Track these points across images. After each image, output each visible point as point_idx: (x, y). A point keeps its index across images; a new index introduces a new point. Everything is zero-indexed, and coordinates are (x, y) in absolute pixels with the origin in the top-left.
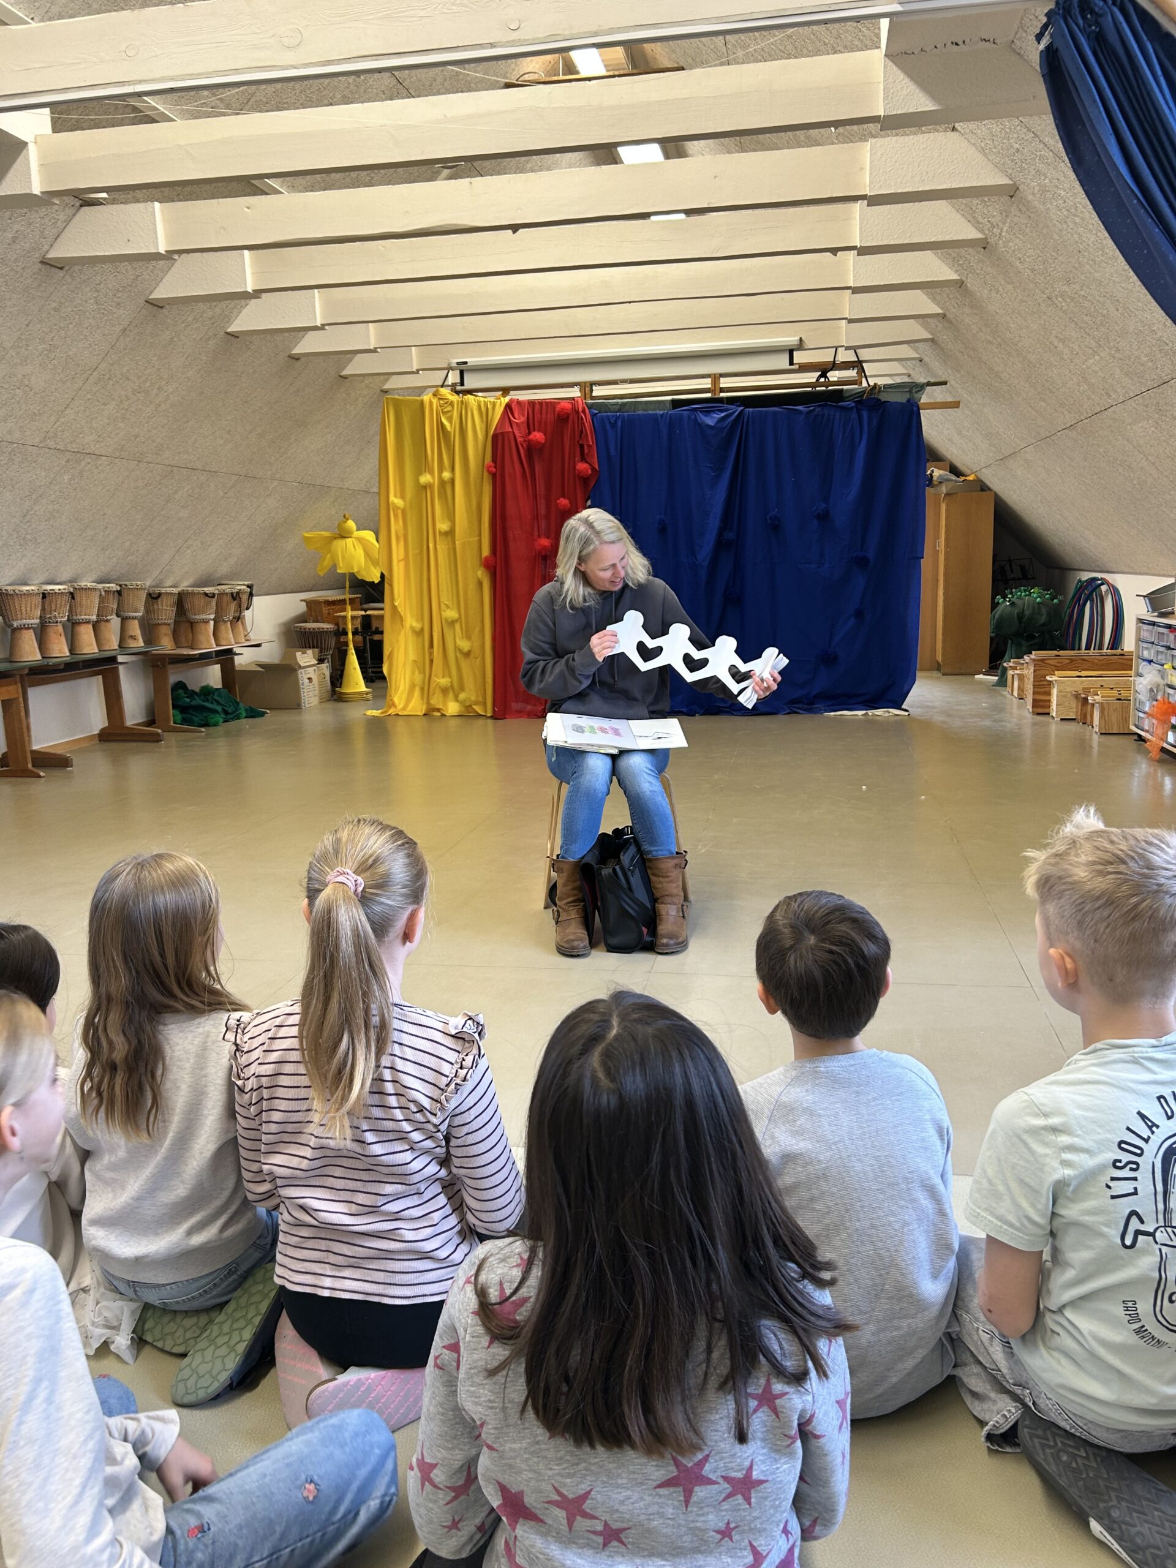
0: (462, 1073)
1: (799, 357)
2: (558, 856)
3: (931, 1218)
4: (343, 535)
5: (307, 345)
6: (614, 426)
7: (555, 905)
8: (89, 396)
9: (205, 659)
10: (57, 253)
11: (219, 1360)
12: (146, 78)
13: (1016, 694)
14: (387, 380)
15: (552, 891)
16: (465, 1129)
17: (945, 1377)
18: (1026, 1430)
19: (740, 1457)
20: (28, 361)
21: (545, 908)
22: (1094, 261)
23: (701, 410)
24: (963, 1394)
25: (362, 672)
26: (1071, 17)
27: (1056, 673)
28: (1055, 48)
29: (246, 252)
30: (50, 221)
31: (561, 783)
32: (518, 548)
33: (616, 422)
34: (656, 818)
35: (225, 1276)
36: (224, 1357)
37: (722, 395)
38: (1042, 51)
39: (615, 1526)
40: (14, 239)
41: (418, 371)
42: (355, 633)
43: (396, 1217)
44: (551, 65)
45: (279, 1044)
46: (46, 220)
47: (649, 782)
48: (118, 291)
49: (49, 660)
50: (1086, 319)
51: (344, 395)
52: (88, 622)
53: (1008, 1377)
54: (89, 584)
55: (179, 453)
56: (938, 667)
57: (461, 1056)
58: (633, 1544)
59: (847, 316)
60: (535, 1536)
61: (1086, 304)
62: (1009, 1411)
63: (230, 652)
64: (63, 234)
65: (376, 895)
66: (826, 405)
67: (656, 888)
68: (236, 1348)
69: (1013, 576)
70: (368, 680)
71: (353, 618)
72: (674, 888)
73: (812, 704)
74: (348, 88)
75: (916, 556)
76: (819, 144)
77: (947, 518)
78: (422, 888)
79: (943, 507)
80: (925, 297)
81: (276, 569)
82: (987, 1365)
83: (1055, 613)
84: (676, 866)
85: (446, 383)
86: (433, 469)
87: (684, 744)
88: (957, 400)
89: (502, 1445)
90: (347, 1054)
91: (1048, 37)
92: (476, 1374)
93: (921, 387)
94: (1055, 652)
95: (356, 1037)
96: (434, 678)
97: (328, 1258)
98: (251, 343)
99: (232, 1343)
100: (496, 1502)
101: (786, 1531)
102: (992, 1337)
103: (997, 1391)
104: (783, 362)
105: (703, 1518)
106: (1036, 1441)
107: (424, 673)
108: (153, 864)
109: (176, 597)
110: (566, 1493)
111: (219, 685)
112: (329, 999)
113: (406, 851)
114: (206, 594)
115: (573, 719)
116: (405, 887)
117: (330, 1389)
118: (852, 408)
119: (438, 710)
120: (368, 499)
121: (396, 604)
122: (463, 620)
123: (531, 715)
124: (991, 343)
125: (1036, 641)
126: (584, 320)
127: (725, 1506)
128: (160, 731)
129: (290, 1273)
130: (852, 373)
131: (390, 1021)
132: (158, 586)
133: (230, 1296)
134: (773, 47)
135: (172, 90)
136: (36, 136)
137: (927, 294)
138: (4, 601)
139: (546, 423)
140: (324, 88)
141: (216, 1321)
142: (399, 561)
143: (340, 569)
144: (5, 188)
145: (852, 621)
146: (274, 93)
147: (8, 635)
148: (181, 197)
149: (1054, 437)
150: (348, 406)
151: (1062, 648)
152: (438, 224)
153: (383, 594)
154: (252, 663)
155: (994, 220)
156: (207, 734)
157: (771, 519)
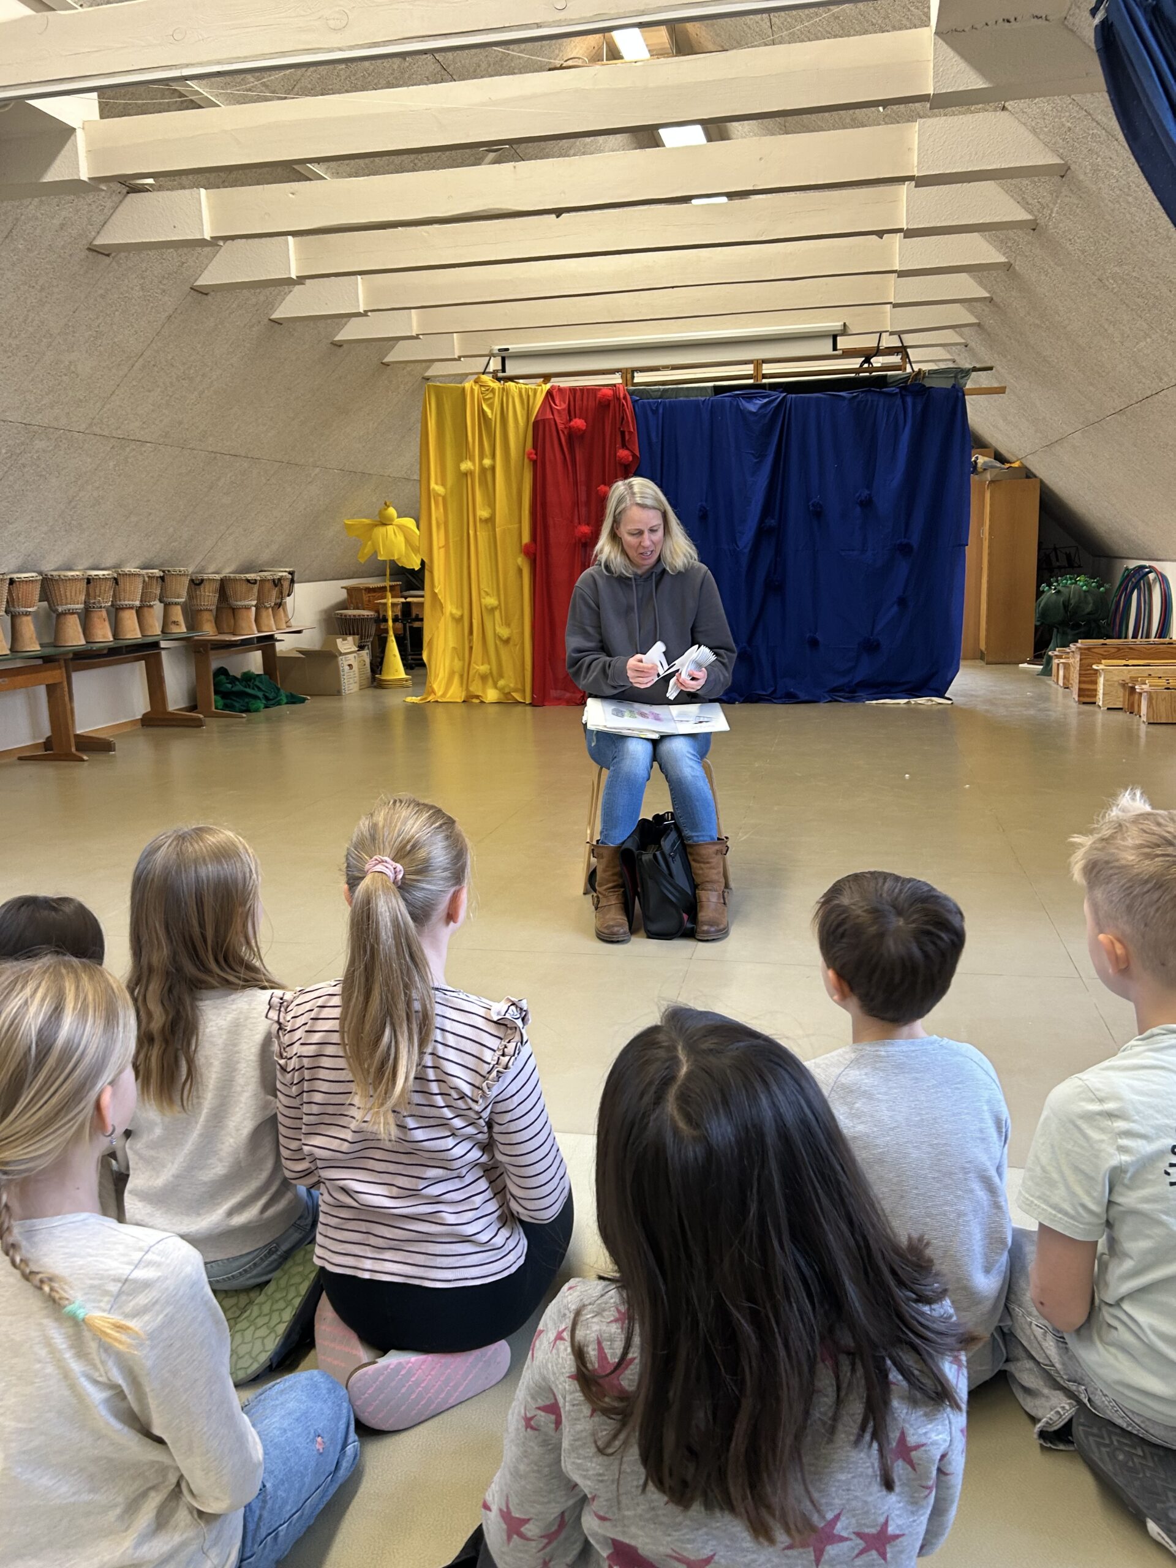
1: (843, 343)
2: (598, 841)
3: (986, 1209)
4: (384, 522)
5: (350, 332)
6: (655, 412)
7: (595, 891)
8: (134, 383)
9: (247, 644)
10: (103, 240)
11: (260, 1341)
12: (193, 62)
13: (1061, 682)
14: (428, 367)
15: (592, 877)
17: (995, 1372)
18: (1081, 1428)
20: (75, 348)
21: (585, 894)
22: (1147, 241)
23: (744, 396)
25: (402, 659)
27: (1103, 661)
28: (1110, 22)
29: (290, 238)
30: (97, 207)
31: (601, 768)
32: (558, 536)
33: (657, 408)
34: (697, 804)
36: (264, 1338)
37: (765, 381)
38: (1097, 26)
40: (62, 226)
41: (460, 357)
42: (395, 620)
43: (437, 1200)
44: (594, 51)
46: (94, 207)
47: (691, 767)
48: (164, 277)
49: (92, 645)
50: (1139, 300)
51: (386, 382)
52: (131, 608)
53: (1062, 1373)
54: (132, 570)
55: (222, 440)
56: (982, 656)
59: (892, 300)
61: (1138, 285)
62: (1063, 1408)
63: (271, 638)
64: (110, 220)
65: (418, 881)
66: (869, 391)
68: (276, 1328)
69: (1058, 564)
70: (408, 667)
71: (393, 605)
72: (715, 874)
73: (855, 692)
74: (392, 74)
75: (961, 544)
76: (864, 126)
77: (991, 505)
79: (988, 494)
80: (971, 280)
81: (317, 557)
82: (1041, 1361)
83: (1102, 601)
84: (717, 852)
85: (487, 370)
86: (474, 456)
87: (728, 728)
88: (1003, 385)
91: (1103, 12)
93: (966, 373)
94: (1102, 641)
96: (473, 665)
98: (294, 330)
99: (272, 1324)
102: (1046, 1332)
103: (1050, 1387)
104: (826, 347)
106: (1091, 1439)
107: (464, 660)
108: (194, 835)
109: (218, 583)
111: (260, 671)
114: (248, 581)
116: (445, 870)
117: (370, 1372)
118: (896, 393)
119: (477, 697)
120: (409, 487)
121: (436, 591)
122: (503, 605)
123: (569, 702)
124: (1039, 327)
125: (1082, 630)
126: (626, 306)
128: (201, 716)
129: (330, 1254)
130: (896, 359)
132: (201, 573)
134: (819, 28)
135: (219, 74)
136: (84, 122)
137: (974, 278)
138: (48, 586)
139: (587, 410)
140: (369, 74)
141: (256, 1302)
142: (440, 548)
143: (381, 556)
144: (55, 173)
145: (895, 609)
146: (319, 79)
147: (53, 620)
148: (226, 184)
149: (1103, 423)
150: (390, 394)
151: (1109, 637)
152: (481, 209)
153: (423, 581)
154: (293, 649)
155: (1044, 200)
156: (248, 721)
157: (813, 506)
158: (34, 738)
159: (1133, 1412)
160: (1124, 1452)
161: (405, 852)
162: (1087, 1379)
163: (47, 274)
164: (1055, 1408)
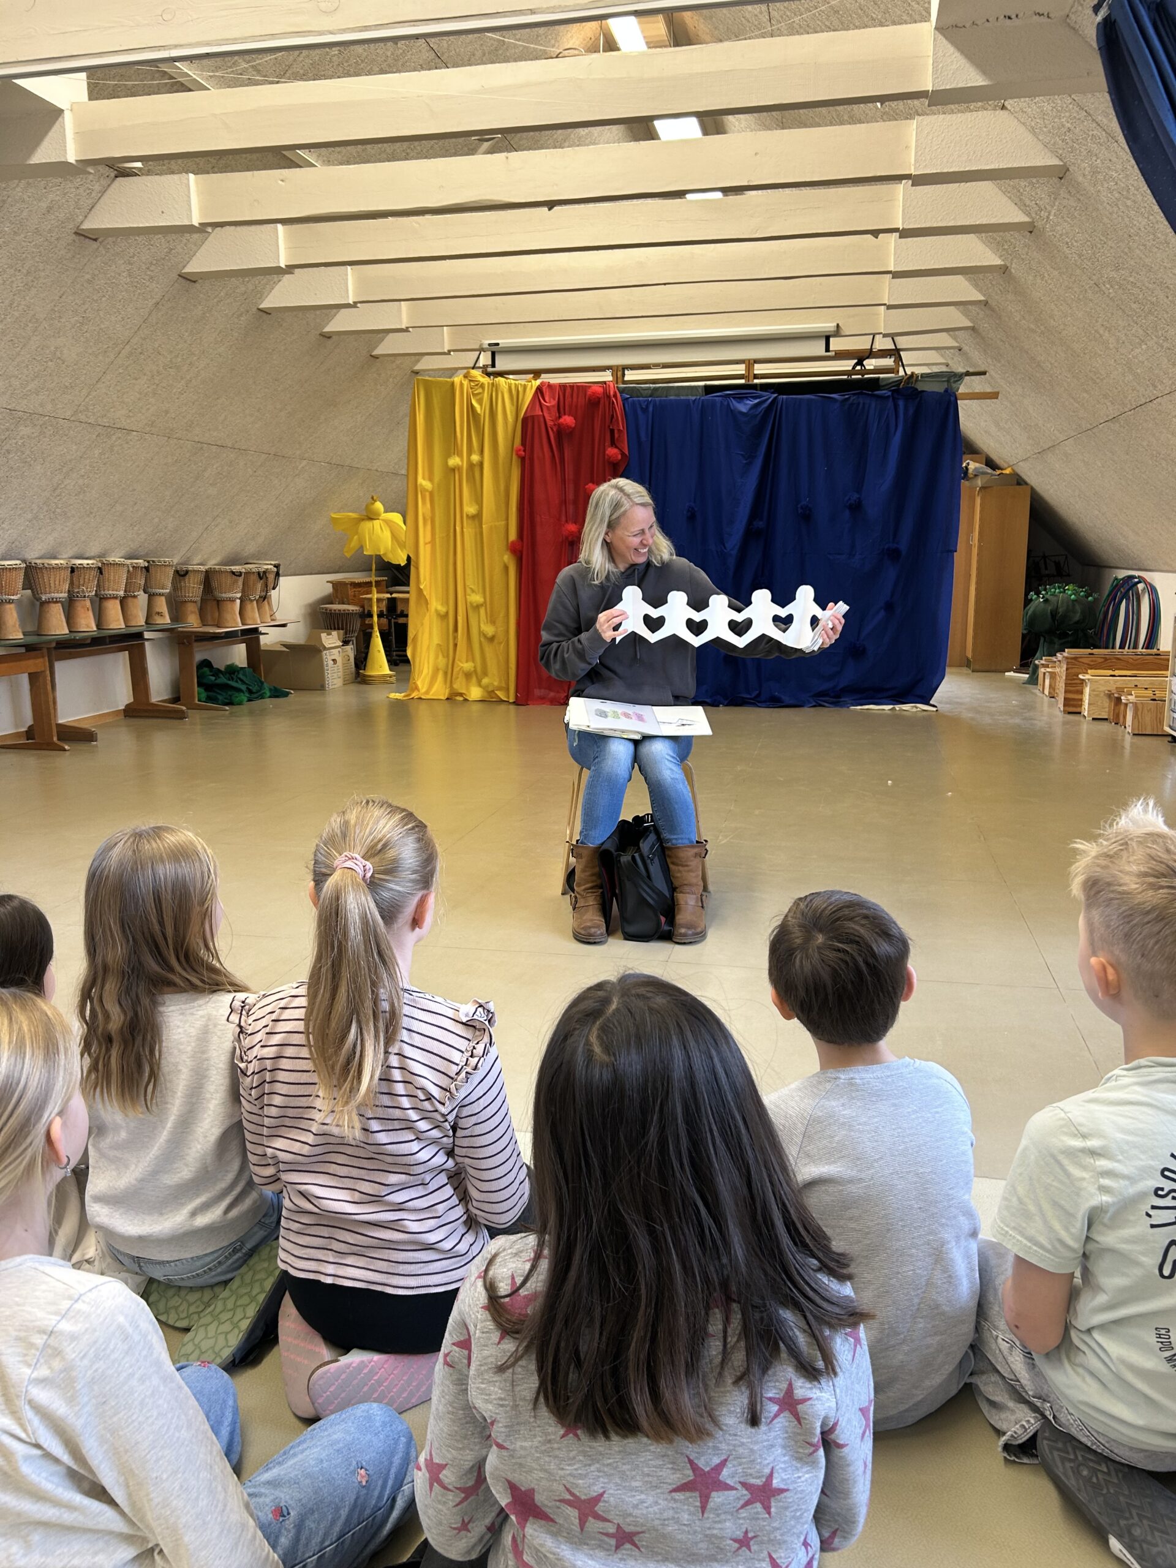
0: (473, 1061)
1: (836, 344)
2: (577, 841)
4: (371, 517)
5: (339, 323)
6: (645, 410)
7: (573, 890)
8: (121, 370)
9: (231, 637)
10: (90, 224)
11: (223, 1336)
12: (182, 43)
13: (1047, 692)
14: (418, 361)
15: (570, 876)
16: (474, 1120)
18: (1045, 1442)
19: (760, 1463)
20: (61, 333)
21: (562, 894)
22: (1144, 245)
23: (734, 396)
24: (980, 1403)
25: (387, 655)
27: (1089, 671)
28: (1113, 19)
29: (279, 226)
30: (85, 191)
31: (582, 769)
32: (545, 534)
33: (647, 406)
34: (676, 806)
36: (227, 1333)
37: (756, 381)
38: (1099, 24)
40: (49, 209)
41: (449, 351)
42: (380, 616)
44: (591, 42)
46: (81, 190)
47: (671, 769)
48: (151, 264)
49: (76, 634)
50: (1134, 306)
51: (375, 375)
52: (115, 598)
54: (117, 560)
55: (209, 430)
56: (968, 664)
57: (472, 1044)
58: (647, 1547)
59: (886, 302)
60: (545, 1535)
61: (1135, 291)
62: (1028, 1421)
63: (255, 631)
64: (98, 205)
66: (861, 393)
68: (239, 1324)
69: (1047, 572)
70: (392, 662)
71: (378, 600)
72: (694, 878)
73: (839, 697)
75: (950, 550)
76: (860, 122)
77: (982, 512)
79: (978, 501)
80: (967, 283)
81: (303, 550)
82: (1005, 1375)
83: (1090, 610)
84: (696, 855)
85: (477, 365)
86: (462, 451)
87: (708, 731)
88: (996, 390)
91: (1106, 9)
92: (486, 1371)
93: (959, 377)
94: (1089, 651)
96: (457, 662)
97: (331, 1244)
98: (283, 320)
99: (236, 1319)
100: (504, 1500)
101: (806, 1544)
102: (1012, 1346)
103: (1015, 1400)
104: (818, 349)
105: (719, 1526)
106: (1056, 1453)
107: (448, 657)
109: (203, 576)
111: (245, 665)
114: (233, 573)
115: (596, 704)
118: (889, 396)
119: (461, 695)
120: (396, 482)
121: (422, 587)
122: (488, 603)
123: (552, 702)
124: (1033, 331)
125: (1070, 639)
126: (618, 302)
127: (744, 1513)
128: (184, 708)
130: (889, 362)
132: (185, 564)
134: (818, 22)
135: (207, 55)
136: (72, 104)
137: (969, 280)
138: (32, 574)
139: (576, 407)
140: (362, 61)
141: (220, 1297)
142: (426, 544)
143: (367, 551)
144: (43, 155)
145: (882, 613)
146: (312, 64)
147: (37, 608)
148: (216, 169)
149: (1094, 430)
150: (379, 387)
151: (1096, 647)
152: (473, 200)
153: (409, 577)
154: (277, 643)
155: (1041, 203)
156: (231, 713)
157: (802, 508)
158: (17, 726)
159: (1098, 1433)
160: (1088, 1467)
161: (376, 851)
162: (1053, 1396)
163: (33, 258)
164: (1020, 1421)
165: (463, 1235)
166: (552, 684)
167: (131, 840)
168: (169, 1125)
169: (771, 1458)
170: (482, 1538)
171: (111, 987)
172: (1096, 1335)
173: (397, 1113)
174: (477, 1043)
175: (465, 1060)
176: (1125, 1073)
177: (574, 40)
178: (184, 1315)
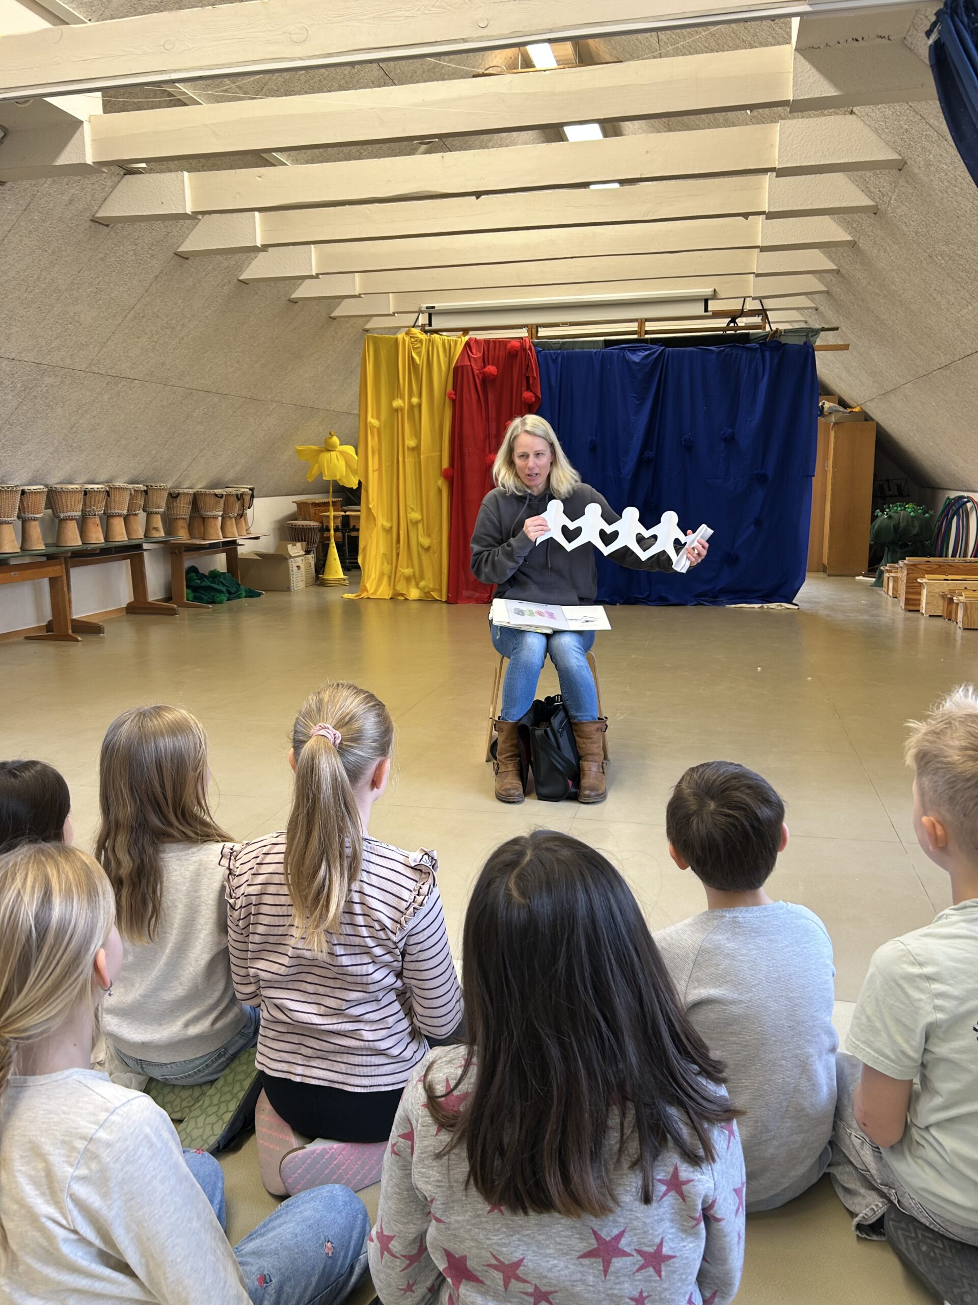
0: (420, 899)
1: (713, 306)
2: (499, 717)
4: (329, 449)
5: (303, 291)
6: (555, 361)
7: (496, 759)
8: (126, 331)
9: (214, 547)
10: (104, 213)
11: (210, 1126)
12: (179, 68)
13: (890, 593)
14: (368, 321)
15: (493, 747)
16: (419, 947)
18: (891, 1223)
19: (652, 1234)
20: (79, 302)
21: (487, 761)
23: (629, 349)
25: (341, 563)
26: (958, 16)
27: (926, 576)
28: (942, 42)
29: (257, 213)
30: (99, 186)
31: (503, 657)
32: (472, 462)
33: (557, 357)
35: (215, 1058)
36: (213, 1124)
37: (647, 336)
38: (931, 45)
39: (543, 1289)
40: (71, 202)
41: (394, 313)
42: (336, 530)
43: (357, 1019)
44: (511, 61)
45: (265, 869)
46: (96, 186)
47: (577, 658)
48: (152, 244)
49: (87, 546)
50: (961, 274)
51: (333, 333)
52: (120, 516)
53: (876, 1177)
54: (121, 484)
55: (198, 378)
56: (824, 569)
57: (419, 885)
59: (755, 271)
61: (963, 262)
62: (877, 1205)
63: (234, 543)
64: (110, 197)
66: (735, 346)
67: (579, 748)
68: (223, 1117)
69: (890, 493)
70: (346, 569)
71: (335, 517)
72: (596, 748)
73: (717, 597)
74: (344, 78)
75: (808, 474)
76: (735, 125)
77: (835, 443)
78: (388, 743)
79: (832, 434)
80: (822, 255)
81: (273, 476)
82: (858, 1166)
83: (926, 525)
84: (598, 729)
85: (417, 324)
86: (404, 395)
87: (607, 626)
88: (847, 343)
89: (448, 1218)
90: (324, 879)
91: (936, 34)
92: (426, 1158)
93: (816, 332)
94: (926, 559)
95: (332, 865)
96: (399, 568)
97: (300, 1050)
98: (258, 288)
99: (220, 1113)
100: (441, 1265)
102: (863, 1142)
103: (866, 1187)
104: (699, 309)
105: (618, 1287)
106: (899, 1232)
107: (392, 564)
109: (191, 498)
110: (502, 1260)
111: (224, 570)
112: (311, 833)
113: (377, 711)
114: (216, 495)
115: (515, 604)
118: (757, 348)
119: (402, 595)
120: (350, 420)
121: (370, 506)
122: (425, 520)
123: (479, 601)
124: (878, 295)
125: (910, 548)
126: (533, 272)
127: (639, 1276)
128: (175, 606)
129: (268, 1060)
130: (757, 320)
131: (361, 853)
132: (177, 488)
133: (219, 1075)
134: (699, 44)
135: (201, 78)
136: (90, 116)
137: (824, 253)
138: (53, 497)
139: (498, 358)
140: (325, 79)
141: (208, 1094)
142: (374, 471)
143: (325, 477)
144: (64, 159)
145: (752, 527)
146: (284, 82)
147: (56, 524)
148: (205, 168)
149: (930, 376)
150: (336, 343)
151: (932, 556)
152: (414, 191)
153: (360, 498)
154: (251, 552)
155: (884, 189)
156: (213, 610)
157: (685, 441)
158: (38, 621)
159: (935, 1214)
163: (57, 240)
165: (408, 1044)
166: (477, 586)
167: (137, 718)
168: (168, 951)
169: (661, 1230)
170: (424, 1297)
171: (122, 839)
172: (933, 1131)
173: (358, 941)
174: (423, 884)
175: (413, 897)
176: (953, 912)
177: (497, 59)
178: (177, 1109)
